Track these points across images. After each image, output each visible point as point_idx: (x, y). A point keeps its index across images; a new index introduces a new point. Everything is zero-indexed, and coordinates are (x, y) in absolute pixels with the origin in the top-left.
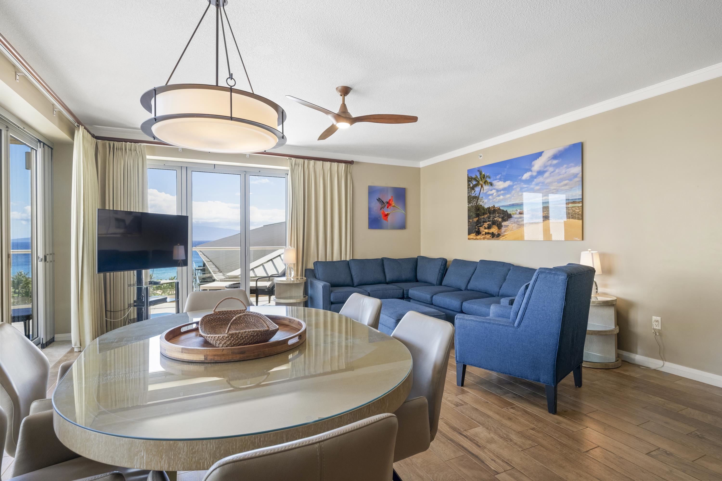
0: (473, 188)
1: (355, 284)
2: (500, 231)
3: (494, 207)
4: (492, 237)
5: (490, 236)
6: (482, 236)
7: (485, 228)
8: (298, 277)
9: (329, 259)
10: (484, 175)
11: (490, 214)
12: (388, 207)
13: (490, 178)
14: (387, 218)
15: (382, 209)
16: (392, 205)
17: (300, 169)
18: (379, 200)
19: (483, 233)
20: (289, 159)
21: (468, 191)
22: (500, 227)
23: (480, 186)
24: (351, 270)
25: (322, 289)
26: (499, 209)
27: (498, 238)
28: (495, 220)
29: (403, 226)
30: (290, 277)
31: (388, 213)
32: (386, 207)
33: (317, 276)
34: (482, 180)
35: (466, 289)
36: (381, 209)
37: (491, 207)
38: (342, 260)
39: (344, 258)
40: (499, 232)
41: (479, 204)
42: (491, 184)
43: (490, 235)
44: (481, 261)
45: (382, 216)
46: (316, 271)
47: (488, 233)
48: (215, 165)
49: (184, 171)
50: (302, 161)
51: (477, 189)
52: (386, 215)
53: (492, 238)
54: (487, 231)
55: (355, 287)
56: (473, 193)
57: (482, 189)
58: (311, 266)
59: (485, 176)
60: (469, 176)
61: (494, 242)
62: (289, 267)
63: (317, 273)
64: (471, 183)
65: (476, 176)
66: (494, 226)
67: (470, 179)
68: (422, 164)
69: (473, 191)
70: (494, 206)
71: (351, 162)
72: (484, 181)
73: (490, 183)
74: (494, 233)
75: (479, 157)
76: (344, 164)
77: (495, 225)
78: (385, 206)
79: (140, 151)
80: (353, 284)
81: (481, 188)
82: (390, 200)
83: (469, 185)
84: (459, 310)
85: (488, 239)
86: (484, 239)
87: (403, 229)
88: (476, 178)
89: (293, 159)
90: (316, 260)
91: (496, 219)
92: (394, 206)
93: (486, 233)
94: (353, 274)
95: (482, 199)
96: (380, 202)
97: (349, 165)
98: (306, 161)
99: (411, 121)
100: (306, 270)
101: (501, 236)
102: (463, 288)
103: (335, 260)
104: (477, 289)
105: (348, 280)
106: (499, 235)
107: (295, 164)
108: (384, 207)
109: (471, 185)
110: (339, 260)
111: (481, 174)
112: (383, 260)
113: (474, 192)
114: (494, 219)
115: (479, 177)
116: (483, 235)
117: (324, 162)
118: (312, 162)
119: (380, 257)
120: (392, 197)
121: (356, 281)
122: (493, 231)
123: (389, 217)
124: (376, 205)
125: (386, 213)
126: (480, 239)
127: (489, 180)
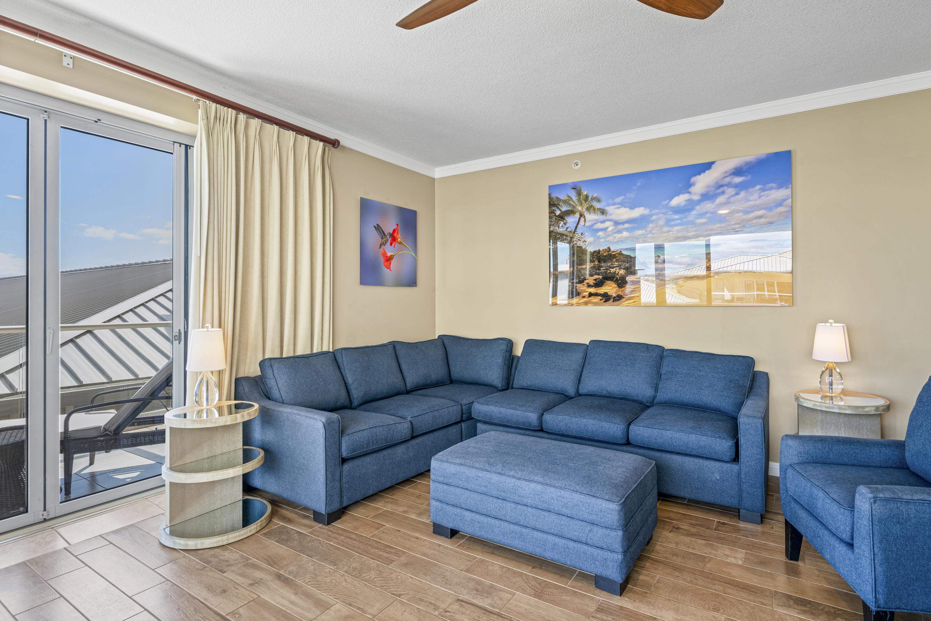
0: (562, 217)
1: (355, 403)
2: (623, 291)
3: (609, 251)
4: (604, 300)
5: (601, 300)
6: (581, 299)
7: (589, 286)
8: (222, 406)
10: (587, 197)
11: (599, 262)
12: (391, 244)
13: (599, 201)
14: (390, 264)
15: (383, 246)
16: (397, 239)
17: (228, 133)
18: (378, 228)
19: (585, 294)
20: (198, 99)
21: (550, 221)
22: (621, 283)
23: (577, 215)
24: (343, 372)
25: (322, 430)
26: (620, 254)
27: (617, 303)
28: (610, 273)
29: (412, 282)
30: (207, 405)
31: (391, 256)
32: (389, 242)
34: (582, 205)
35: (578, 394)
36: (381, 245)
37: (601, 250)
38: (317, 350)
39: (319, 348)
40: (620, 293)
41: (576, 244)
42: (603, 212)
43: (600, 298)
44: (592, 342)
45: (382, 260)
46: (271, 382)
47: (596, 295)
50: (231, 112)
51: (571, 220)
52: (388, 260)
53: (604, 302)
54: (592, 290)
55: (354, 409)
56: (560, 225)
57: (582, 219)
58: (253, 370)
59: (590, 198)
60: (554, 195)
61: (609, 309)
62: (205, 380)
64: (558, 208)
65: (569, 197)
66: (609, 282)
67: (553, 204)
68: (439, 173)
69: (562, 223)
70: (610, 249)
71: (335, 143)
72: (586, 206)
73: (599, 209)
74: (609, 294)
75: (573, 164)
76: (322, 144)
77: (612, 280)
78: (387, 240)
80: (353, 401)
81: (580, 218)
82: (394, 231)
83: (552, 212)
85: (596, 304)
86: (586, 303)
87: (413, 286)
88: (569, 200)
89: (211, 105)
90: (262, 356)
91: (612, 270)
92: (400, 243)
93: (591, 295)
94: (350, 380)
95: (583, 236)
96: (380, 232)
97: (330, 147)
98: (242, 117)
100: (237, 380)
101: (624, 300)
102: (571, 391)
105: (344, 394)
106: (619, 298)
107: (216, 117)
108: (386, 243)
109: (558, 213)
111: (579, 194)
112: (394, 345)
113: (565, 224)
114: (609, 271)
115: (575, 198)
116: (584, 297)
117: (281, 130)
118: (256, 122)
119: (387, 340)
120: (397, 225)
121: (357, 394)
122: (606, 291)
123: (393, 262)
124: (373, 238)
125: (389, 254)
126: (578, 304)
127: (597, 205)
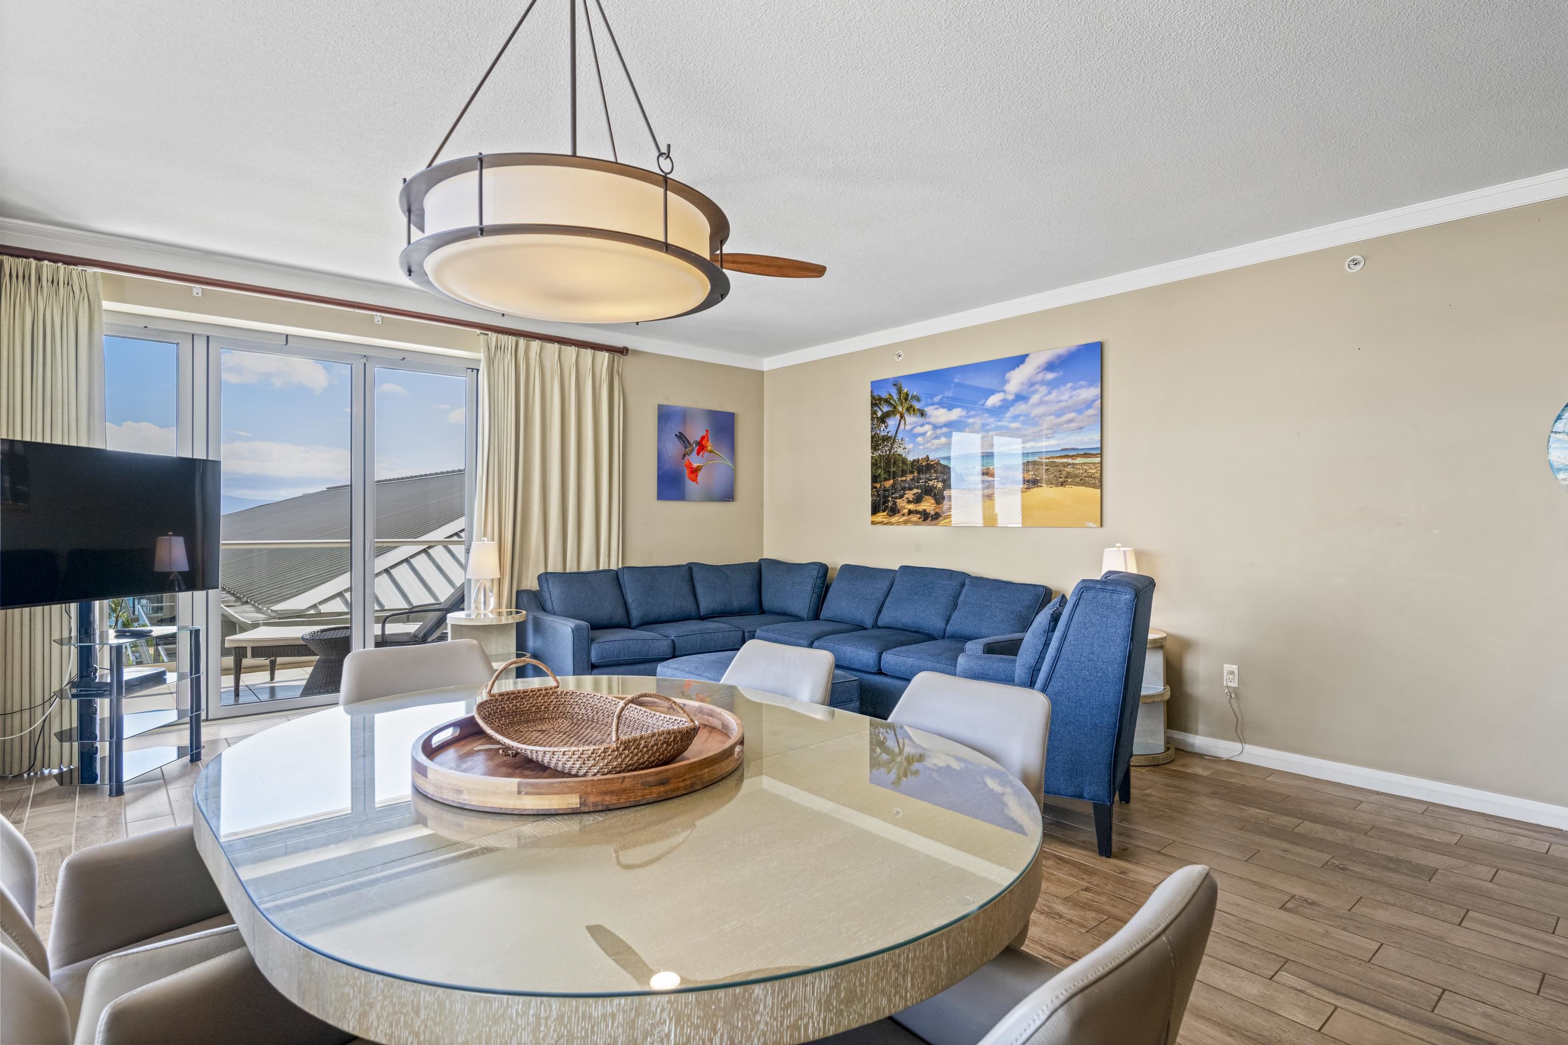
0: (883, 420)
1: (634, 623)
2: (940, 508)
3: (928, 460)
4: (922, 519)
5: (920, 518)
6: (901, 518)
7: (909, 502)
8: (500, 610)
9: (571, 567)
10: (907, 395)
11: (919, 473)
12: (698, 454)
13: (918, 400)
14: (697, 476)
15: (687, 457)
16: (707, 447)
17: (509, 358)
18: (681, 437)
19: (904, 511)
20: (481, 333)
21: (872, 424)
22: (939, 498)
23: (898, 416)
24: (624, 591)
25: (571, 635)
26: (938, 463)
27: (934, 522)
28: (928, 486)
29: (728, 496)
30: (485, 609)
31: (698, 467)
32: (695, 451)
33: (549, 606)
34: (902, 405)
35: (875, 626)
36: (684, 455)
37: (920, 459)
38: (601, 568)
39: (604, 566)
40: (938, 510)
41: (896, 451)
42: (922, 414)
43: (919, 516)
44: (904, 568)
45: (687, 472)
46: (546, 595)
47: (917, 512)
48: (287, 336)
49: (200, 346)
50: (511, 340)
51: (892, 422)
52: (694, 472)
53: (924, 520)
54: (912, 507)
55: (634, 628)
56: (882, 429)
57: (902, 422)
58: (531, 583)
59: (910, 397)
60: (875, 394)
61: (926, 530)
62: (482, 587)
63: (549, 600)
64: (880, 408)
65: (890, 395)
66: (927, 497)
67: (876, 402)
68: (768, 364)
69: (883, 425)
70: (928, 458)
71: (623, 351)
72: (906, 406)
73: (919, 410)
74: (928, 511)
75: (896, 356)
76: (607, 354)
77: (930, 495)
78: (693, 450)
79: (84, 287)
80: (630, 622)
81: (900, 421)
82: (703, 438)
83: (874, 413)
84: (875, 670)
85: (916, 523)
86: (906, 522)
87: (729, 501)
88: (890, 399)
89: (493, 336)
90: (542, 571)
91: (931, 483)
92: (711, 452)
93: (910, 512)
94: (630, 599)
95: (903, 442)
96: (683, 441)
97: (617, 356)
98: (522, 341)
99: (811, 274)
100: (518, 592)
101: (941, 518)
102: (869, 622)
103: (584, 568)
104: (899, 625)
105: (619, 615)
106: (937, 516)
107: (496, 347)
108: (691, 453)
109: (879, 414)
110: (594, 569)
111: (900, 391)
112: (690, 567)
113: (886, 427)
114: (927, 484)
115: (895, 397)
116: (903, 515)
117: (563, 347)
118: (535, 345)
119: (684, 561)
120: (707, 431)
121: (636, 614)
122: (924, 508)
123: (701, 475)
124: (674, 448)
125: (695, 465)
126: (898, 523)
127: (917, 405)
